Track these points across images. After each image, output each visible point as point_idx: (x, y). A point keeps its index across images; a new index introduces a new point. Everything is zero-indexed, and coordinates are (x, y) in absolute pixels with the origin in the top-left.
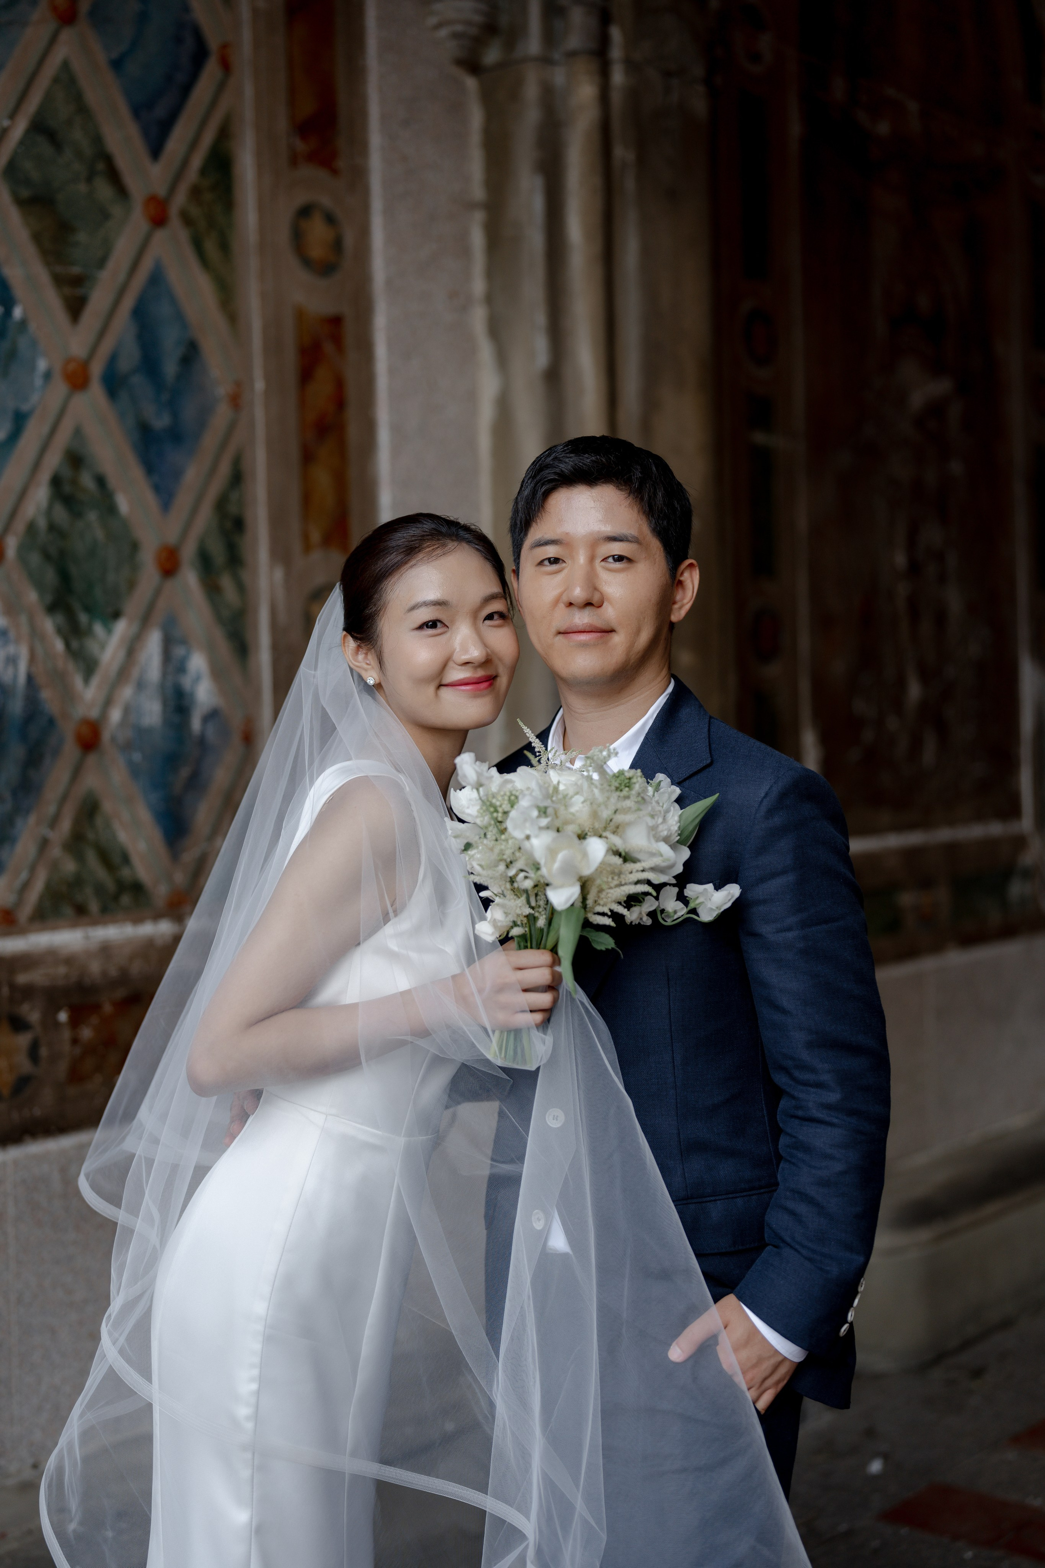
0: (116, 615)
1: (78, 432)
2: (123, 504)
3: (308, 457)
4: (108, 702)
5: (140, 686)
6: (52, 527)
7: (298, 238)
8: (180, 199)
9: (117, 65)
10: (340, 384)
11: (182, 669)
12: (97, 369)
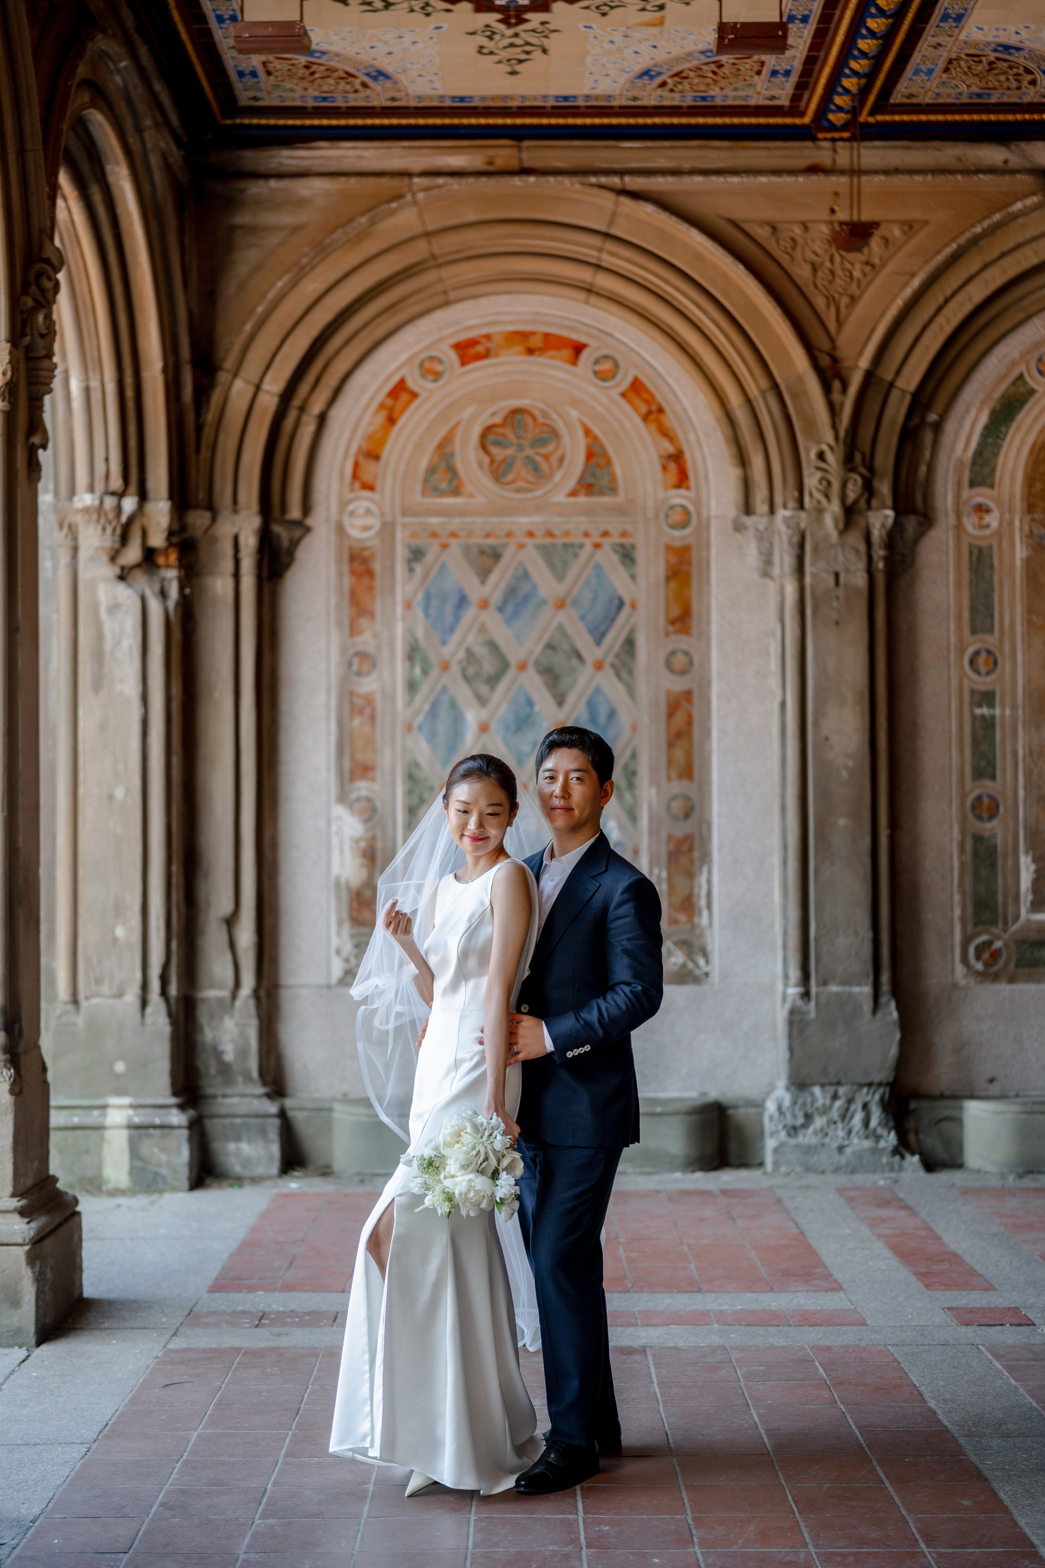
3: (670, 745)
7: (668, 663)
8: (610, 658)
10: (690, 716)
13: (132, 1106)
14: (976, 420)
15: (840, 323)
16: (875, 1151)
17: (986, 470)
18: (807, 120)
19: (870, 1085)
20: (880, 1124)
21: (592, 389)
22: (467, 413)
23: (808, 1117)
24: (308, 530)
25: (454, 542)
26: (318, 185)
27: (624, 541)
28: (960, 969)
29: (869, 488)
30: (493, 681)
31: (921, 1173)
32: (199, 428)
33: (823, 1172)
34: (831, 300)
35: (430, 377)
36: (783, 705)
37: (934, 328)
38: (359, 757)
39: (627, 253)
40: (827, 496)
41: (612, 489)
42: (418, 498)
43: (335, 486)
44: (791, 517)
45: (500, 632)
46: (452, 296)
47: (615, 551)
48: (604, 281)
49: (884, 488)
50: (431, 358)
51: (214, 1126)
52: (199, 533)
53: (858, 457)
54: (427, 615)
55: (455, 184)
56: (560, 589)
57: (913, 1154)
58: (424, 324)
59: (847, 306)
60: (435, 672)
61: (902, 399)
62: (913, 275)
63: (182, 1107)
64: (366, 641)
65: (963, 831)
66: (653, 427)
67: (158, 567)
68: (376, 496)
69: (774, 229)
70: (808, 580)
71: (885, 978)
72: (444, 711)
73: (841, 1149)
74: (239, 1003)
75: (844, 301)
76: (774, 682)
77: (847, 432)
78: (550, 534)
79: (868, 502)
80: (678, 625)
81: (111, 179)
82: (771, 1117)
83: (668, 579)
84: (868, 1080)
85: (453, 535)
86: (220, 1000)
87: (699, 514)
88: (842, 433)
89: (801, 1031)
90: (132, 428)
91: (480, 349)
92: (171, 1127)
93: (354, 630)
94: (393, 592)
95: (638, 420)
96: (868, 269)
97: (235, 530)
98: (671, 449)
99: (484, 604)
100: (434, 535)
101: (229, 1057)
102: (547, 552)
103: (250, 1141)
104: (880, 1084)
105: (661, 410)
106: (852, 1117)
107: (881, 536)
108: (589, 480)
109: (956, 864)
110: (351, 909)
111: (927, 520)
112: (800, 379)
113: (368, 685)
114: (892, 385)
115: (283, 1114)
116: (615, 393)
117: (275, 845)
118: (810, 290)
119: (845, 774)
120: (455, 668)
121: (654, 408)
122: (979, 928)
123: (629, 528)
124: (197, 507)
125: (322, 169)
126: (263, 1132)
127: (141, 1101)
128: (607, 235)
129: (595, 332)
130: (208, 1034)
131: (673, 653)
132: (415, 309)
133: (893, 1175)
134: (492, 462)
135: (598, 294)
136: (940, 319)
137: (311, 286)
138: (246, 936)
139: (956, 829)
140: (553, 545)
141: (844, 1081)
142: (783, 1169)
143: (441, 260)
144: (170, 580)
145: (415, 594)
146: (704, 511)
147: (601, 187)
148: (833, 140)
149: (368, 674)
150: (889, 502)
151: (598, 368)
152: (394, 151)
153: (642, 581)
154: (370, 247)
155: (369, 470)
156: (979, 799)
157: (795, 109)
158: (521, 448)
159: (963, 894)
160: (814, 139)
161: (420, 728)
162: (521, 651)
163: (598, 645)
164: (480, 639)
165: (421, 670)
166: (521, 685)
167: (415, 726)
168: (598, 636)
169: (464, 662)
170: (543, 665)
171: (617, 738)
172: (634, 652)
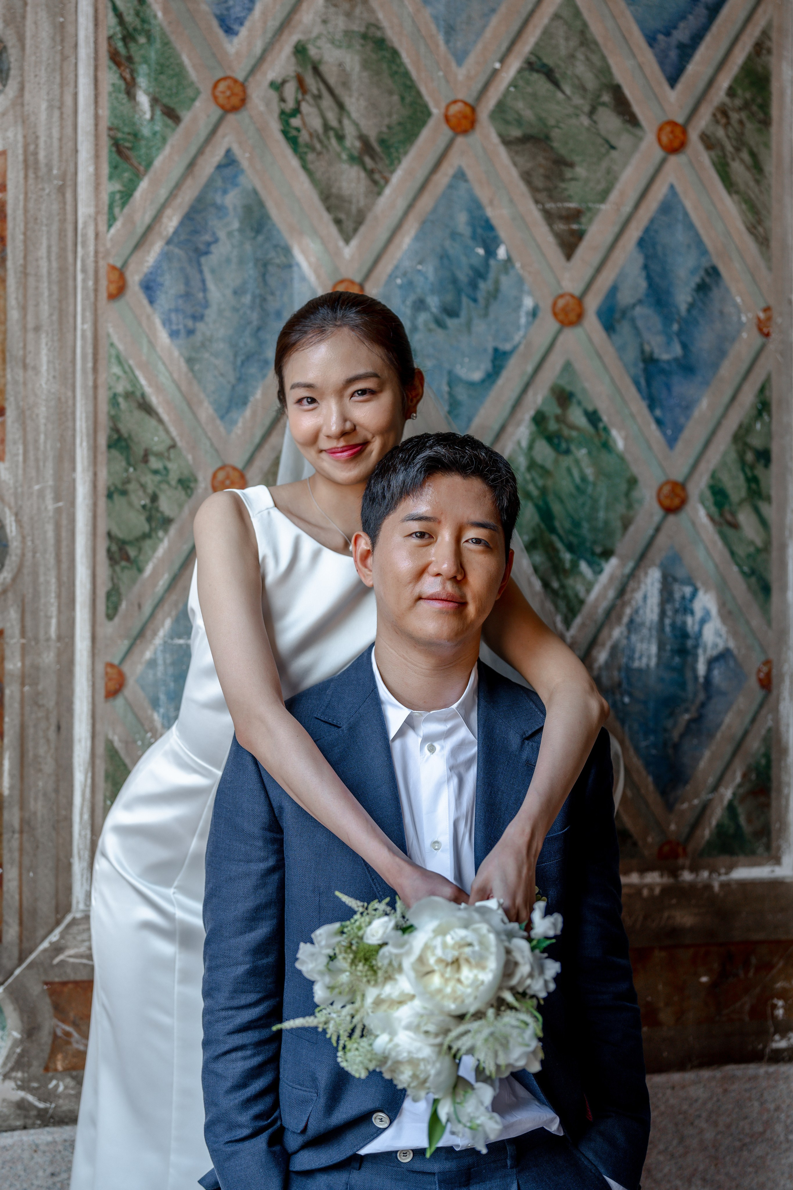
0: (607, 554)
1: (568, 367)
2: (618, 440)
5: (632, 626)
6: (532, 465)
8: (702, 120)
11: (686, 609)
12: (592, 303)
30: (375, 157)
60: (198, 113)
72: (226, 241)
120: (261, 103)
161: (149, 287)
162: (461, 73)
163: (673, 81)
164: (340, 23)
165: (155, 101)
166: (460, 175)
167: (134, 279)
168: (673, 54)
169: (290, 90)
170: (519, 122)
171: (722, 353)
172: (765, 106)
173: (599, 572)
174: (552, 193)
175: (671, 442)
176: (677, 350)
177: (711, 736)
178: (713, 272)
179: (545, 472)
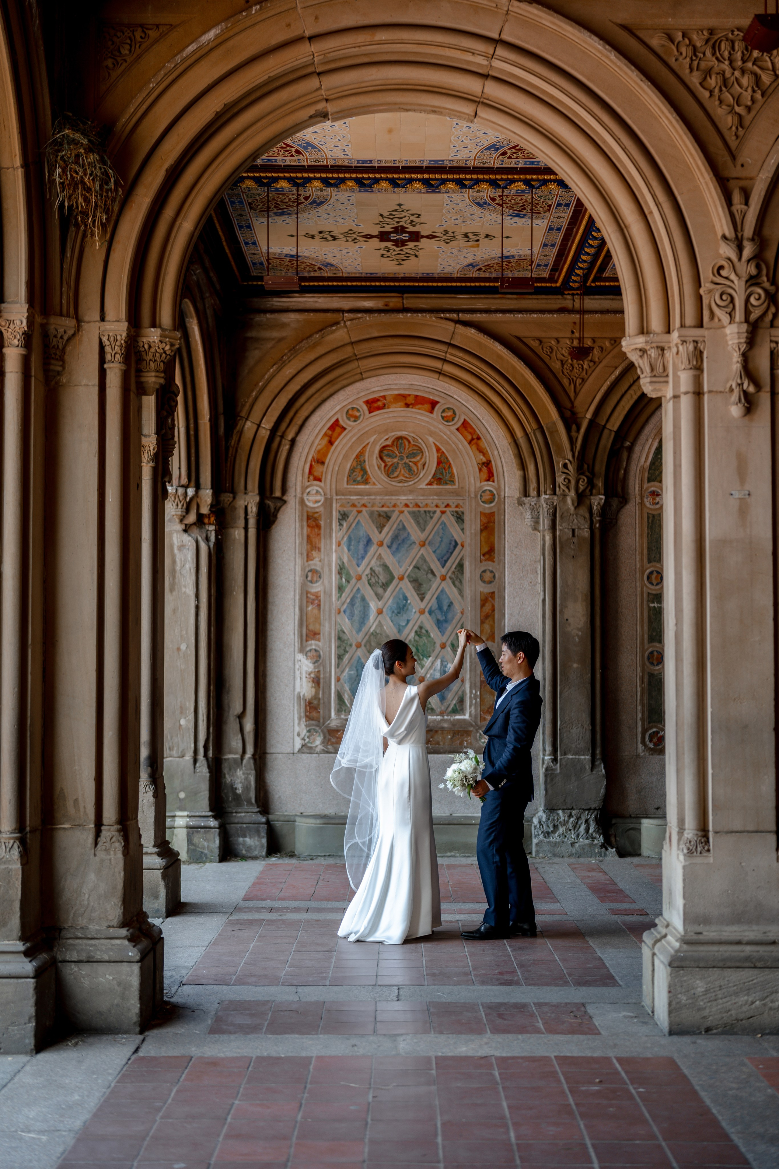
0: (430, 656)
1: (422, 622)
2: (432, 635)
3: (482, 622)
4: (427, 673)
6: (415, 640)
7: (481, 577)
8: (450, 574)
9: (434, 552)
10: (493, 606)
11: (446, 666)
12: (427, 610)
13: (188, 816)
14: (651, 445)
15: (576, 394)
16: (591, 845)
17: (657, 473)
18: (558, 285)
19: (589, 809)
20: (594, 831)
21: (441, 426)
22: (372, 439)
23: (556, 827)
24: (285, 502)
25: (364, 509)
26: (293, 316)
27: (457, 509)
28: (640, 747)
29: (591, 484)
30: (385, 586)
31: (617, 858)
32: (227, 448)
33: (563, 857)
34: (571, 380)
35: (352, 419)
36: (544, 601)
37: (627, 396)
38: (311, 627)
39: (461, 354)
40: (568, 488)
41: (452, 482)
42: (345, 486)
43: (300, 478)
44: (548, 499)
45: (389, 559)
46: (364, 375)
47: (453, 515)
48: (448, 368)
49: (600, 483)
50: (353, 408)
51: (232, 828)
52: (226, 506)
53: (586, 466)
54: (349, 550)
55: (367, 317)
56: (423, 536)
57: (612, 848)
58: (349, 390)
59: (580, 385)
60: (353, 581)
61: (610, 435)
62: (616, 368)
63: (215, 817)
64: (315, 564)
65: (643, 671)
66: (474, 447)
67: (204, 524)
68: (322, 484)
69: (541, 342)
70: (558, 533)
71: (598, 751)
72: (358, 603)
73: (573, 844)
74: (245, 762)
75: (579, 381)
76: (540, 588)
77: (579, 452)
78: (417, 505)
79: (591, 491)
80: (487, 556)
81: (188, 325)
82: (535, 827)
83: (481, 530)
84: (588, 807)
85: (364, 506)
86: (235, 760)
87: (499, 495)
88: (576, 454)
89: (552, 780)
90: (193, 451)
91: (380, 404)
92: (211, 828)
93: (309, 558)
94: (331, 536)
95: (466, 443)
96: (591, 364)
97: (246, 504)
98: (484, 460)
99: (381, 544)
100: (354, 505)
101: (239, 791)
102: (415, 516)
103: (250, 838)
104: (595, 809)
105: (479, 438)
106: (580, 827)
107: (597, 509)
108: (439, 476)
109: (639, 689)
110: (306, 711)
111: (624, 500)
112: (554, 423)
113: (316, 588)
114: (604, 427)
115: (268, 822)
116: (453, 428)
117: (265, 675)
118: (560, 375)
119: (577, 639)
120: (364, 578)
121: (475, 437)
122: (651, 725)
123: (461, 503)
124: (225, 492)
125: (294, 308)
126: (258, 832)
127: (193, 814)
128: (450, 345)
129: (443, 395)
130: (228, 779)
131: (484, 571)
132: (345, 382)
133: (601, 858)
134: (385, 466)
135: (445, 375)
136: (631, 391)
137: (288, 371)
138: (249, 725)
139: (639, 669)
140: (419, 511)
141: (575, 807)
142: (541, 855)
143: (358, 357)
144: (211, 531)
145: (343, 538)
146: (502, 494)
147: (447, 319)
148: (573, 295)
149: (317, 582)
150: (602, 491)
151: (444, 415)
152: (334, 298)
153: (468, 532)
154: (321, 350)
155: (318, 470)
156: (652, 653)
157: (552, 279)
158: (402, 458)
159: (643, 706)
160: (562, 294)
161: (345, 612)
162: (401, 570)
163: (443, 567)
164: (378, 563)
165: (346, 580)
166: (401, 588)
167: (342, 610)
168: (443, 562)
169: (369, 576)
170: (412, 577)
171: (453, 618)
172: (463, 571)
173: (428, 660)
174: (419, 590)
175: (443, 635)
176: (444, 618)
177: (451, 691)
178: (452, 603)
179: (417, 642)
